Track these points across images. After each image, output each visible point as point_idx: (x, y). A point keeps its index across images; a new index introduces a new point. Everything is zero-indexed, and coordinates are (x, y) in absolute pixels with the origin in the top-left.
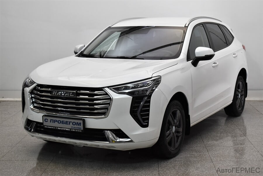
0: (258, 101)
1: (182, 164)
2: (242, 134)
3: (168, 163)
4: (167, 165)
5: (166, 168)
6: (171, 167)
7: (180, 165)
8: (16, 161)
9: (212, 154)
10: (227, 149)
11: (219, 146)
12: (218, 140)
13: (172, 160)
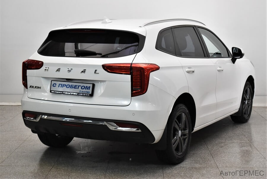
0: (262, 107)
1: (187, 170)
2: (247, 140)
3: (172, 169)
4: (172, 171)
5: (171, 174)
6: (176, 174)
7: (185, 171)
8: (16, 167)
9: (218, 160)
10: (233, 156)
11: (225, 153)
12: (223, 146)
13: (177, 166)
